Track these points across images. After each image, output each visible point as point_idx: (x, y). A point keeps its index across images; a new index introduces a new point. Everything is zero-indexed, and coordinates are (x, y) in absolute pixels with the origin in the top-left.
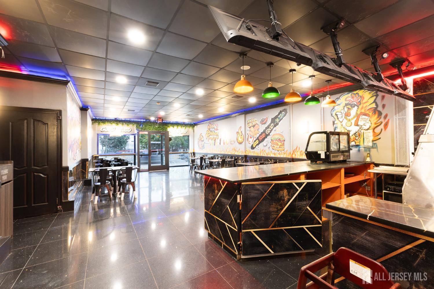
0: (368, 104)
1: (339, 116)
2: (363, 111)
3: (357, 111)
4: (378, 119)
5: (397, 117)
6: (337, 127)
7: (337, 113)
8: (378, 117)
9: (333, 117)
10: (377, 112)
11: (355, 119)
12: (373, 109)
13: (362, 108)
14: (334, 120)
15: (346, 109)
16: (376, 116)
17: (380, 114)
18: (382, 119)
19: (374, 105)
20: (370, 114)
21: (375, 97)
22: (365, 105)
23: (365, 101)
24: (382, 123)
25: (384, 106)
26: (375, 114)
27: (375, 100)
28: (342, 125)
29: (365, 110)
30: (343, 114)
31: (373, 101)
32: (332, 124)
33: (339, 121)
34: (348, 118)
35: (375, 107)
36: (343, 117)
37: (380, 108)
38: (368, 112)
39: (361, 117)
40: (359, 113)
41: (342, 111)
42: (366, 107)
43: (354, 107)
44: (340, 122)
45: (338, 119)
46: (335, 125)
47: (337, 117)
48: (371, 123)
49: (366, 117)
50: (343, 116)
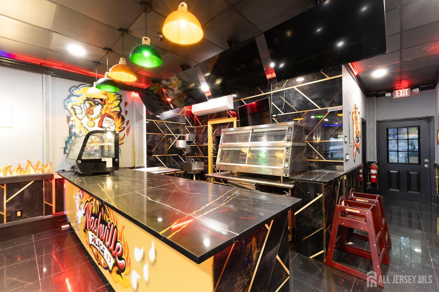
0: (113, 106)
1: (78, 111)
2: (108, 112)
3: (101, 110)
4: (122, 124)
5: (138, 125)
6: (74, 126)
7: (74, 107)
8: (121, 122)
9: (67, 110)
10: (121, 117)
11: (99, 119)
12: (117, 113)
13: (107, 108)
14: (69, 115)
15: (88, 105)
16: (120, 120)
17: (123, 119)
18: (125, 125)
19: (118, 109)
20: (115, 117)
21: (119, 101)
22: (110, 106)
23: (109, 102)
24: (125, 128)
25: (126, 112)
26: (119, 118)
27: (119, 104)
28: (82, 124)
29: (110, 112)
30: (83, 109)
31: (117, 105)
32: (66, 119)
33: (77, 117)
34: (91, 116)
35: (119, 111)
36: (84, 114)
37: (123, 114)
38: (112, 115)
39: (105, 119)
40: (103, 113)
41: (82, 106)
42: (111, 108)
43: (98, 105)
44: (79, 119)
45: (76, 114)
46: (71, 123)
47: (75, 111)
48: (116, 127)
49: (111, 120)
50: (83, 112)
